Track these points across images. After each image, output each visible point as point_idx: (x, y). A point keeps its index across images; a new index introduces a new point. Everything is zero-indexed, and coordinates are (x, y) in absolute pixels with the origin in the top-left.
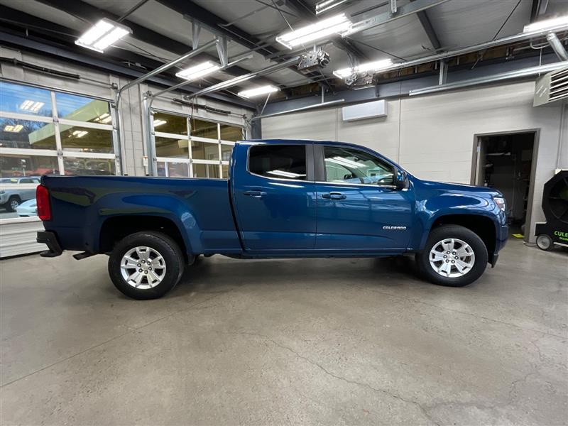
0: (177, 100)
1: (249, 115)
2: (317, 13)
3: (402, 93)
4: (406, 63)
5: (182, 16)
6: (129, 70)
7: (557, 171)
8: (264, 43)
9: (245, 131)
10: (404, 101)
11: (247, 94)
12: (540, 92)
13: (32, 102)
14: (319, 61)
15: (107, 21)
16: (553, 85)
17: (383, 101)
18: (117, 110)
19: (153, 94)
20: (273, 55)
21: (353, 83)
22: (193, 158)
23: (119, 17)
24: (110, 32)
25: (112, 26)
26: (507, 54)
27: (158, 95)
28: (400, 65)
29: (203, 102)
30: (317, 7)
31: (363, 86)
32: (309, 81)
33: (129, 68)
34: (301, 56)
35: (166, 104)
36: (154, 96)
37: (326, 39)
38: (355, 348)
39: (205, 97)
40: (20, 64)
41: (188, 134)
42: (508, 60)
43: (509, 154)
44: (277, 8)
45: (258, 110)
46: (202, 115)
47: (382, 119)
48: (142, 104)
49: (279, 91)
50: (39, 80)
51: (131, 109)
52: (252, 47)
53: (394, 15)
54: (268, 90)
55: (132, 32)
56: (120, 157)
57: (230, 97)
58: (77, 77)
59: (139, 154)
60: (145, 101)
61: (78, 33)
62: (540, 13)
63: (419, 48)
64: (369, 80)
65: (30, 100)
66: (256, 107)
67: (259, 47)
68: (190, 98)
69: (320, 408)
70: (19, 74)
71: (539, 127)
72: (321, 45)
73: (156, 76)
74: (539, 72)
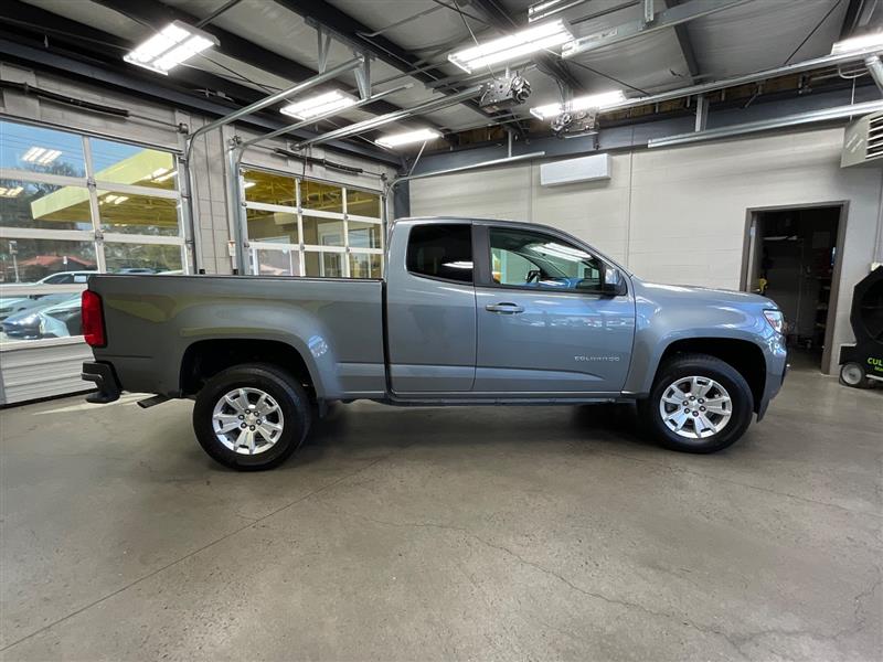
0: (280, 151)
1: (390, 174)
2: (530, 20)
3: (635, 143)
4: (648, 98)
5: (303, 19)
6: (206, 103)
7: (874, 267)
8: (426, 64)
9: (384, 200)
10: (636, 156)
11: (388, 142)
12: (852, 146)
13: (42, 150)
14: (515, 92)
15: (180, 26)
16: (873, 134)
17: (605, 155)
18: (187, 167)
19: (244, 140)
20: (439, 82)
21: (564, 128)
22: (305, 243)
23: (198, 20)
24: (183, 42)
25: (188, 34)
26: (800, 86)
27: (252, 143)
28: (639, 100)
29: (319, 154)
30: (531, 11)
31: (579, 132)
32: (490, 122)
33: (206, 100)
34: (485, 85)
35: (265, 157)
36: (246, 145)
37: (527, 59)
38: (606, 546)
39: (325, 147)
40: (34, 93)
41: (298, 204)
42: (801, 95)
43: (794, 238)
44: (458, 10)
45: (405, 167)
46: (318, 173)
47: (601, 183)
48: (226, 157)
49: (440, 138)
50: (63, 117)
51: (209, 166)
52: (407, 69)
53: (650, 25)
54: (425, 136)
55: (219, 44)
56: (192, 243)
57: (363, 147)
58: (125, 113)
59: (221, 236)
60: (231, 152)
61: (129, 44)
62: (861, 24)
63: (666, 74)
64: (590, 123)
65: (40, 147)
66: (402, 162)
67: (419, 70)
68: (301, 148)
69: (576, 643)
70: (33, 107)
71: (846, 199)
72: (517, 67)
73: (254, 114)
74: (851, 114)
